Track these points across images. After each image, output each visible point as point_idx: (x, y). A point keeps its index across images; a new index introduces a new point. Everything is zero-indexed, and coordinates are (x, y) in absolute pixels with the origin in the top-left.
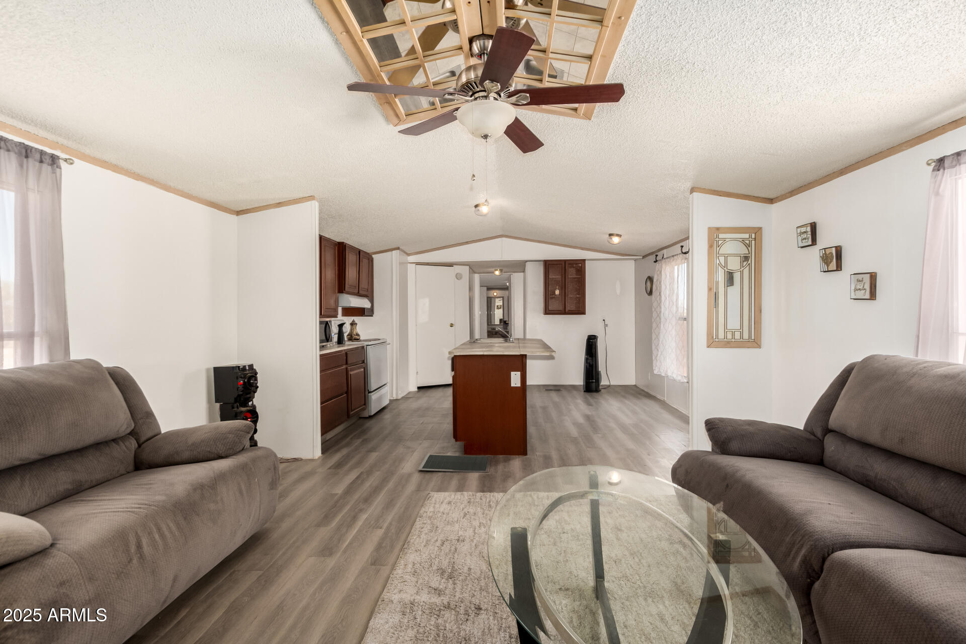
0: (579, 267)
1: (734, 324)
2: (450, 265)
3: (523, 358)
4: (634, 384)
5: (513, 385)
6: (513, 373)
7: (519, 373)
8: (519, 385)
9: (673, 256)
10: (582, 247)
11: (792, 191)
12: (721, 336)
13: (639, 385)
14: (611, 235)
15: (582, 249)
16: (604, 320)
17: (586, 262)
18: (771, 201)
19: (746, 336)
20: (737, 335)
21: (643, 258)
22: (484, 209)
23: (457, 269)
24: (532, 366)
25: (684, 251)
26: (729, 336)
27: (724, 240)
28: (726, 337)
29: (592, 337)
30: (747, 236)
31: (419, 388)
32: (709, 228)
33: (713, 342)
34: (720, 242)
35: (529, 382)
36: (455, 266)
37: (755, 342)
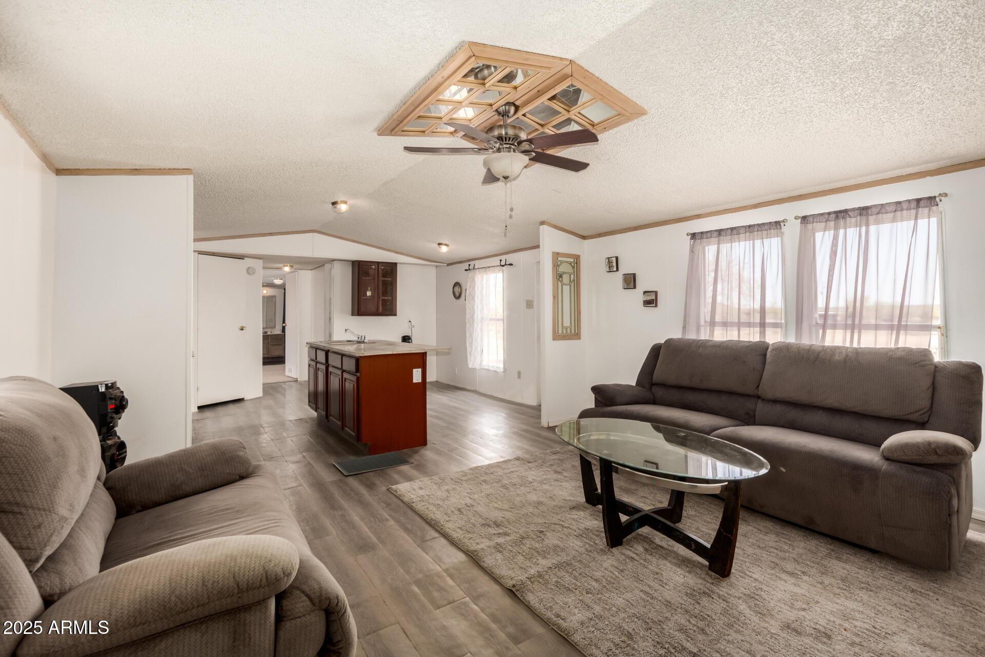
0: (390, 270)
1: (567, 323)
2: (240, 257)
3: (424, 355)
4: (436, 380)
5: (415, 381)
6: (415, 370)
7: (420, 370)
8: (420, 381)
9: (489, 267)
10: (397, 251)
11: (601, 234)
12: (560, 332)
13: (440, 380)
14: (439, 244)
15: (396, 252)
16: (410, 321)
17: (398, 265)
18: (584, 238)
19: (573, 332)
20: (569, 332)
21: (447, 266)
22: (343, 207)
23: (248, 262)
24: (431, 361)
25: (502, 264)
26: (565, 332)
27: (561, 262)
28: (562, 332)
29: (407, 338)
30: (572, 260)
31: (200, 408)
32: (553, 253)
33: (556, 337)
34: (559, 263)
35: (428, 380)
36: (246, 259)
37: (577, 336)
